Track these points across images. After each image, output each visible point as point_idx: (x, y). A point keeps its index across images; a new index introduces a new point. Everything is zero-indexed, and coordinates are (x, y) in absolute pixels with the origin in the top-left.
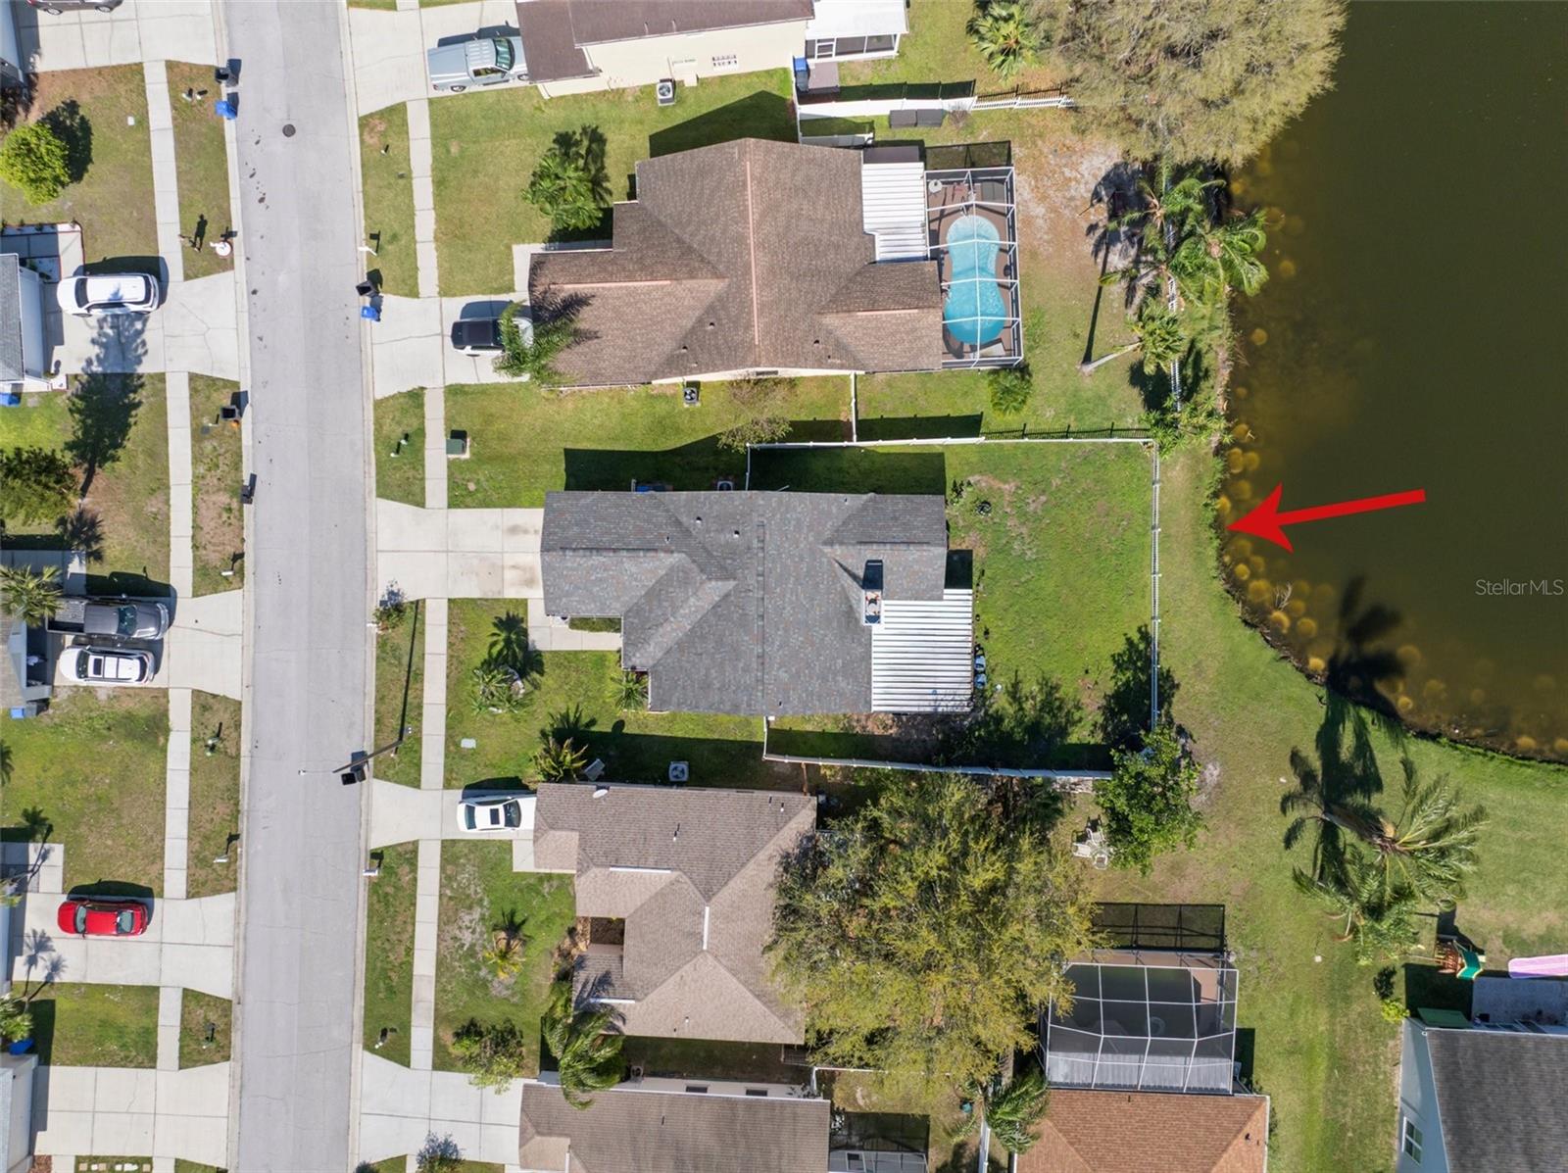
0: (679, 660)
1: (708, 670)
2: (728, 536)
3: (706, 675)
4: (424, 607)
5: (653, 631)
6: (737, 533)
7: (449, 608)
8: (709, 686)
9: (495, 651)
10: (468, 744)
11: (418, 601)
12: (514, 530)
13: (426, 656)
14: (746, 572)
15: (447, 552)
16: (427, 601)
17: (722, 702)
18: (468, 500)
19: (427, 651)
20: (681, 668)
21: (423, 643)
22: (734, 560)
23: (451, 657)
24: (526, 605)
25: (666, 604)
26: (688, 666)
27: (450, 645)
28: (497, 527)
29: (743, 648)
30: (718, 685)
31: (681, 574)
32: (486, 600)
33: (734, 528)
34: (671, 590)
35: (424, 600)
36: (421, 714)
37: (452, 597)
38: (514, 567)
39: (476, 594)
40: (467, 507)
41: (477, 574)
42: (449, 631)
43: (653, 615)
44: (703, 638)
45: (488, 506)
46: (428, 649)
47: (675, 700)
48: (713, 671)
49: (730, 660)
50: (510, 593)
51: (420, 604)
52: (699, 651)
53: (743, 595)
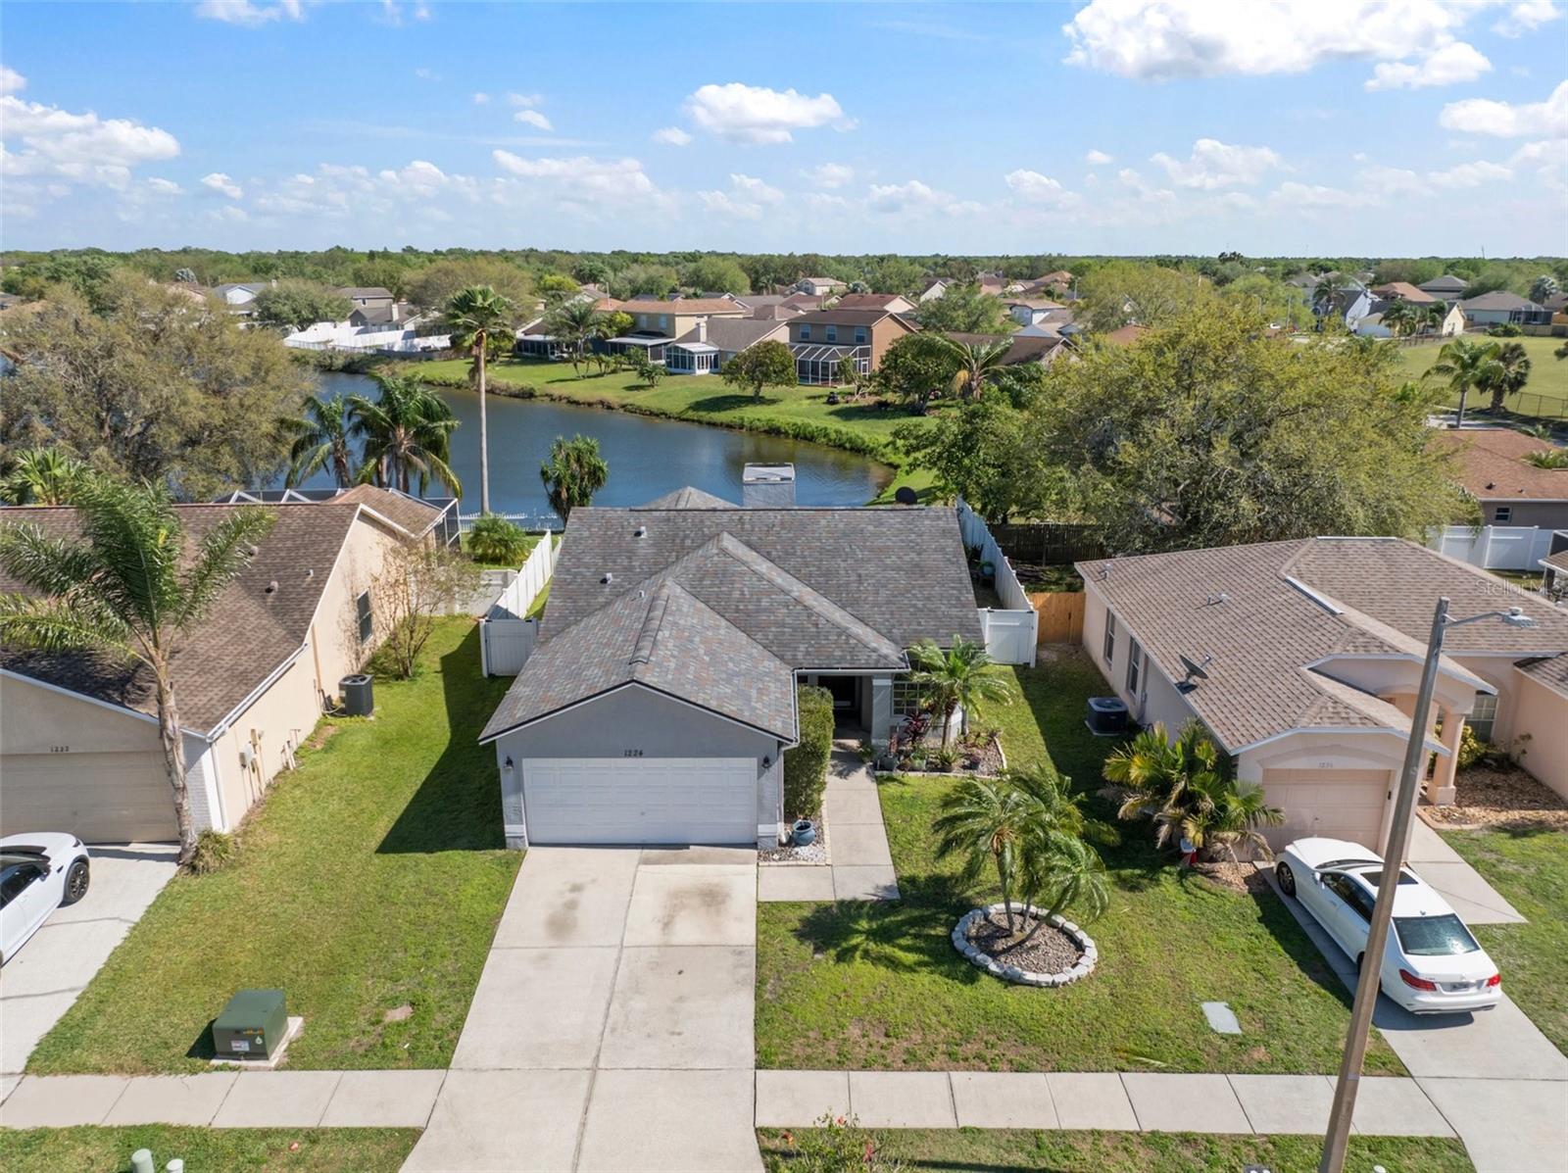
0: (876, 604)
1: (886, 568)
2: (642, 544)
3: (899, 569)
4: (787, 1133)
5: (822, 621)
6: (638, 534)
7: (788, 1065)
8: (917, 566)
9: (910, 958)
10: (1221, 1018)
11: (765, 1152)
12: (561, 925)
13: (966, 1121)
14: (708, 523)
15: (594, 1070)
16: (764, 1121)
17: (942, 550)
18: (439, 1020)
19: (948, 1123)
20: (888, 602)
21: (921, 1134)
22: (686, 537)
23: (955, 1060)
24: (774, 905)
25: (765, 603)
26: (884, 594)
27: (913, 1061)
28: (544, 958)
29: (841, 525)
30: (913, 555)
31: (707, 582)
32: (760, 982)
33: (629, 538)
34: (736, 594)
35: (760, 1132)
36: (1186, 1139)
37: (751, 1058)
38: (667, 925)
39: (745, 1004)
40: (458, 1025)
41: (681, 999)
42: (866, 1066)
43: (788, 620)
44: (828, 574)
45: (474, 980)
46: (939, 1118)
47: (954, 611)
48: (888, 561)
49: (866, 540)
50: (744, 931)
51: (776, 1143)
52: (854, 578)
53: (747, 526)
